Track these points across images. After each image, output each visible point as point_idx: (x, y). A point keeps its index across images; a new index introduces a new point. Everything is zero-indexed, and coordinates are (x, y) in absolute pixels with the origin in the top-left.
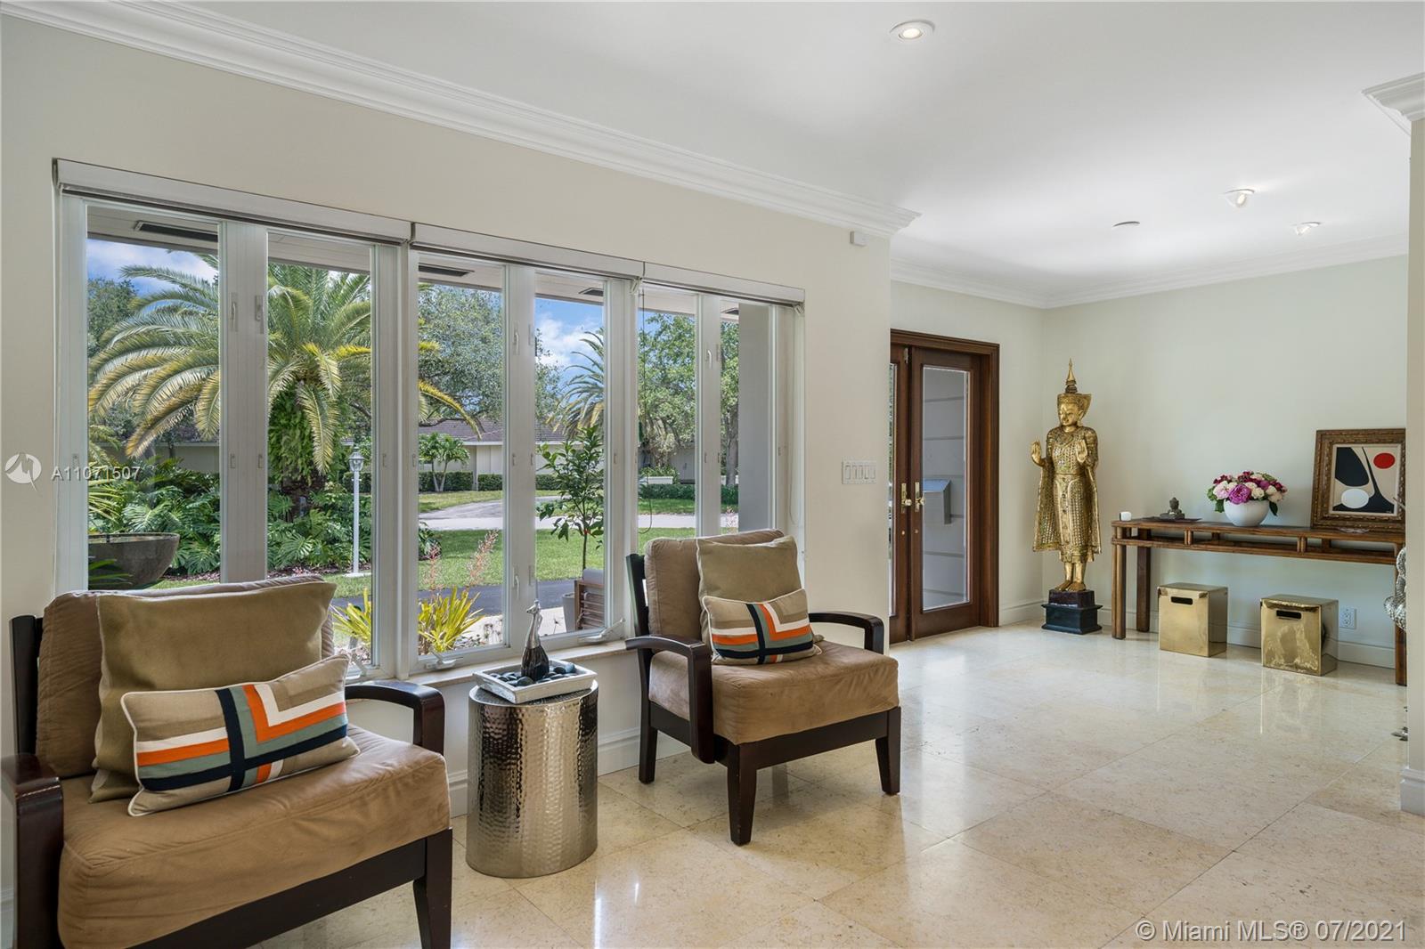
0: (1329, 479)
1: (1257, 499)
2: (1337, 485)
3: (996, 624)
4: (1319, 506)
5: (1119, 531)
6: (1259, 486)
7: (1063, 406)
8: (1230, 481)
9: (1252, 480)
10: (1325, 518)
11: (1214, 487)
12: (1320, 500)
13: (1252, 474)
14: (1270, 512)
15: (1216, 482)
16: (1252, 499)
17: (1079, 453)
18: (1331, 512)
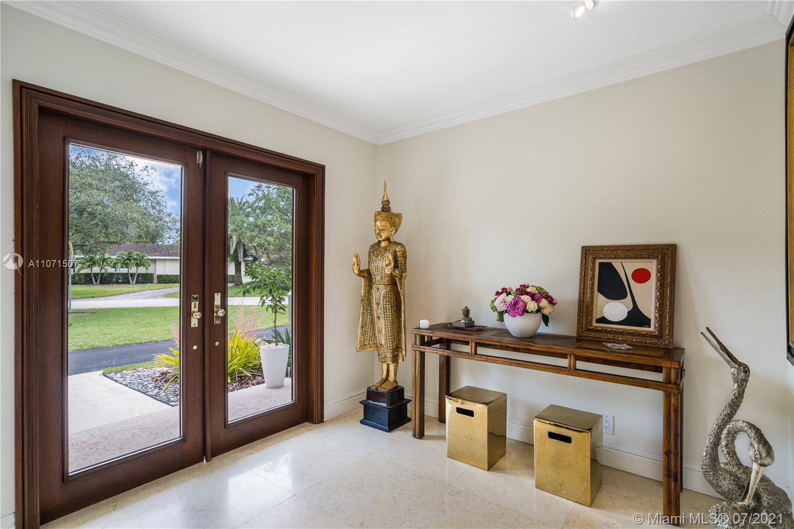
0: (592, 293)
1: (532, 312)
2: (600, 298)
3: (320, 420)
4: (584, 318)
5: (418, 338)
6: (533, 299)
7: (378, 223)
8: (509, 294)
9: (527, 293)
10: (589, 330)
11: (496, 299)
12: (584, 314)
13: (528, 287)
14: (543, 324)
15: (498, 294)
16: (527, 312)
17: (386, 265)
18: (595, 324)
